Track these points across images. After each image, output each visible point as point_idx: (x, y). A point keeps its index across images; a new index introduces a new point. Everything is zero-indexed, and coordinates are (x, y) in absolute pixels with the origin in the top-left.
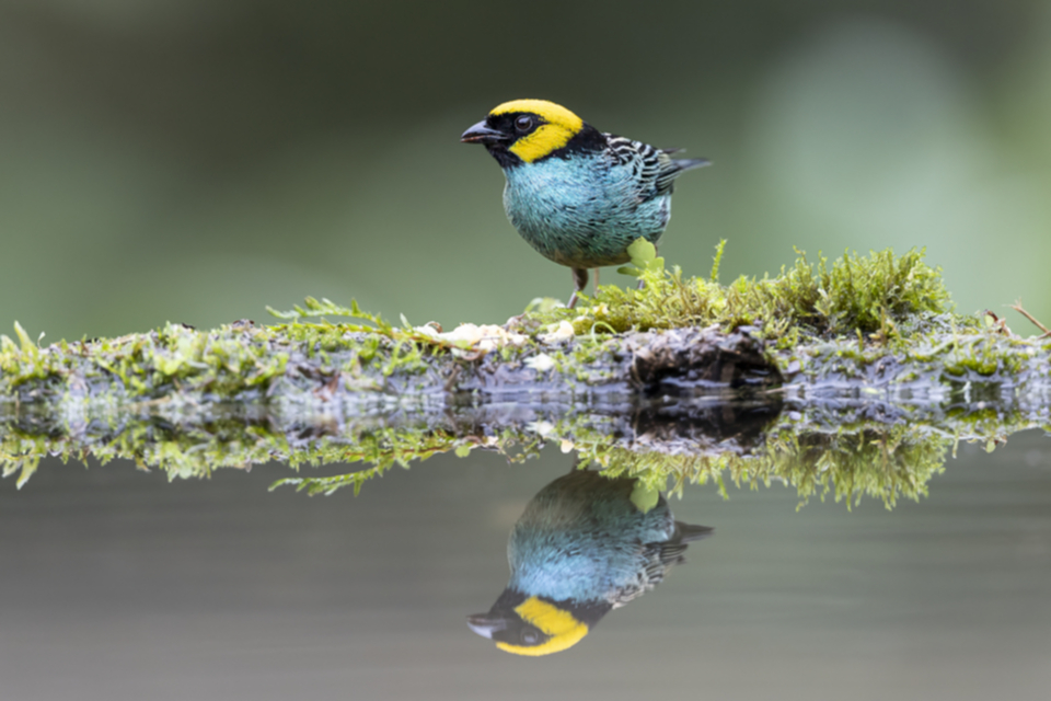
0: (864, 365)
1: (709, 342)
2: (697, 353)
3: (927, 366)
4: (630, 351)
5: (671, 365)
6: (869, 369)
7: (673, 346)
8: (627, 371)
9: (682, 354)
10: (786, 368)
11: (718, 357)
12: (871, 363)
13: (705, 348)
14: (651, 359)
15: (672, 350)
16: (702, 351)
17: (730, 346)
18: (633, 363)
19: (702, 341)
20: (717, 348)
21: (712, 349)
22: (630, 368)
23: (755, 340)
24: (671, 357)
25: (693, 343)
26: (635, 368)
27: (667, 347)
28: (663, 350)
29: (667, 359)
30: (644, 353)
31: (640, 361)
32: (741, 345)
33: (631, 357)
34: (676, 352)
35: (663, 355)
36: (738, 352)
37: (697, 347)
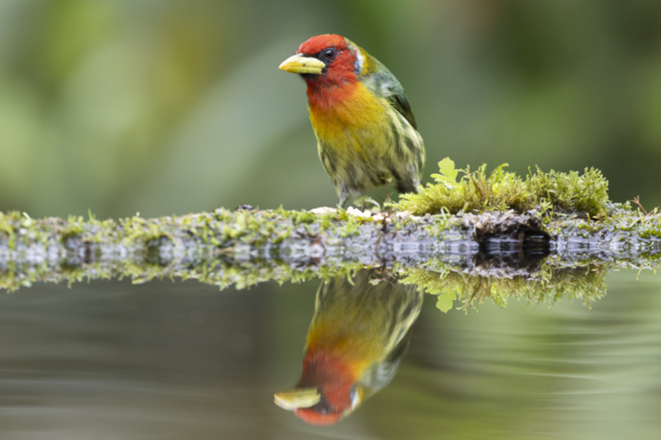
0: (593, 233)
1: (512, 219)
2: (505, 225)
3: (629, 233)
4: (472, 224)
5: (492, 232)
6: (595, 235)
7: (492, 221)
8: (471, 235)
9: (498, 226)
10: (552, 233)
11: (518, 227)
12: (596, 232)
13: (510, 223)
14: (483, 229)
15: (492, 224)
16: (509, 224)
17: (524, 221)
18: (474, 231)
19: (508, 219)
20: (517, 223)
21: (514, 223)
22: (473, 234)
23: (535, 219)
24: (492, 227)
25: (503, 219)
26: (475, 234)
27: (489, 222)
28: (488, 224)
29: (490, 229)
30: (479, 225)
31: (478, 229)
32: (530, 221)
33: (473, 228)
34: (494, 225)
35: (488, 226)
36: (528, 225)
37: (505, 222)
